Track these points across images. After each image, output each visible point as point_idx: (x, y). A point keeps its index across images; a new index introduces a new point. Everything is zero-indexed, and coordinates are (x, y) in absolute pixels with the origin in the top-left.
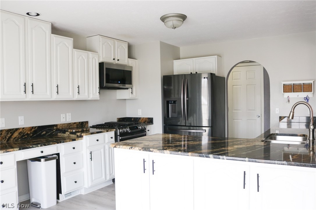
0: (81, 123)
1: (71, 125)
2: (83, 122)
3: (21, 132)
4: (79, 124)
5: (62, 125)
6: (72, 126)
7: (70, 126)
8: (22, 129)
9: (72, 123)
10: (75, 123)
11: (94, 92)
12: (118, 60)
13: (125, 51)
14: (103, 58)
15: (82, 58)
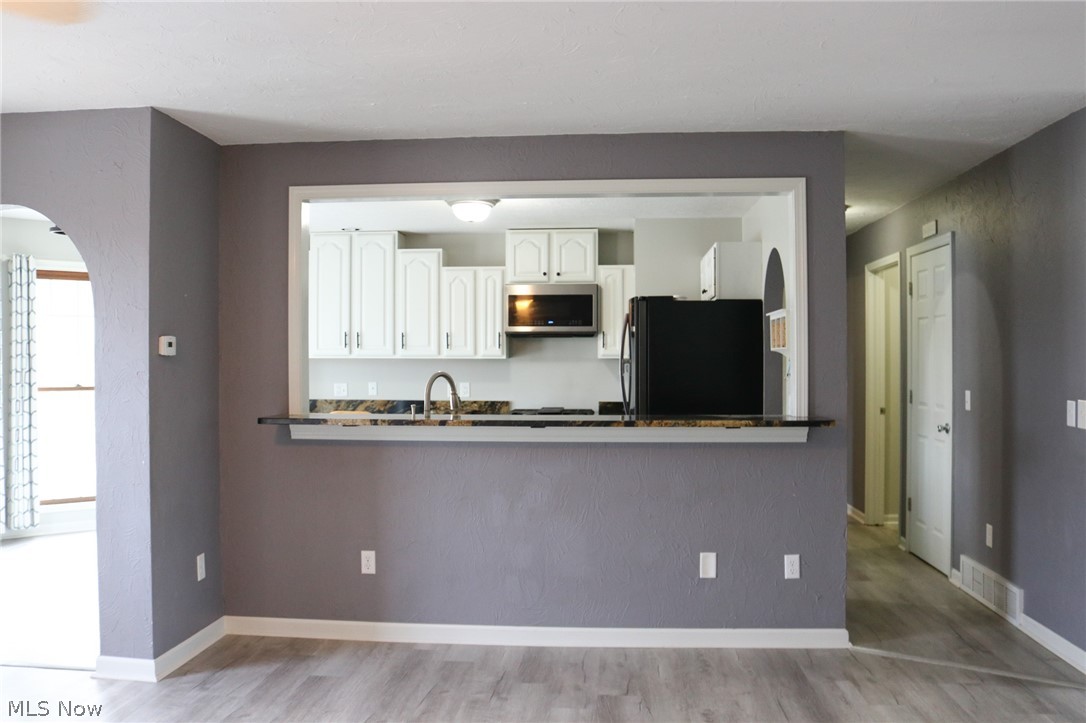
3: (368, 407)
8: (371, 402)
11: (489, 344)
12: (558, 274)
13: (585, 250)
14: (515, 274)
15: (461, 281)
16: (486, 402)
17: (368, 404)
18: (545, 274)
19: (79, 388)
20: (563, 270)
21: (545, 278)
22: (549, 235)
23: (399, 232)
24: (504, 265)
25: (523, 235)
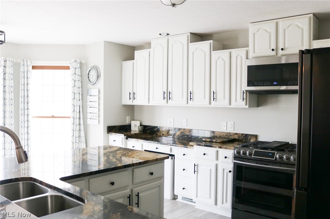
0: (244, 135)
1: (231, 135)
2: (247, 135)
3: (182, 132)
4: (242, 136)
5: (220, 133)
6: (232, 137)
7: (229, 136)
8: (184, 130)
9: (232, 133)
10: (236, 134)
11: (238, 99)
12: (282, 49)
13: (302, 30)
14: (254, 52)
15: (223, 59)
16: (242, 134)
17: (182, 131)
18: (273, 50)
19: (53, 117)
20: (286, 47)
21: (274, 53)
22: (277, 23)
23: (191, 33)
24: (248, 47)
25: (258, 26)
